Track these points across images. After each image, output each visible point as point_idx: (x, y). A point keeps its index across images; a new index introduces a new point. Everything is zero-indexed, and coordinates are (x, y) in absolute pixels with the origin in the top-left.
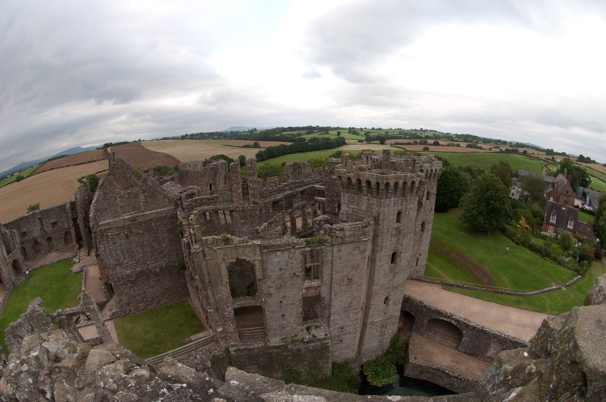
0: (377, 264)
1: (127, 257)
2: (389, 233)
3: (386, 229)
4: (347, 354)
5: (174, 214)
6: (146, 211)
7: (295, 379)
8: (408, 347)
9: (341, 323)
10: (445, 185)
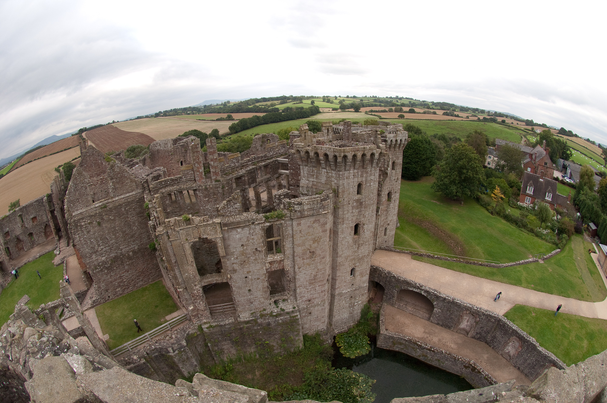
0: (340, 236)
1: (101, 244)
2: (350, 205)
3: (346, 201)
4: (318, 326)
5: (142, 198)
6: (115, 197)
7: (268, 353)
8: (379, 318)
9: (307, 296)
10: (417, 154)
